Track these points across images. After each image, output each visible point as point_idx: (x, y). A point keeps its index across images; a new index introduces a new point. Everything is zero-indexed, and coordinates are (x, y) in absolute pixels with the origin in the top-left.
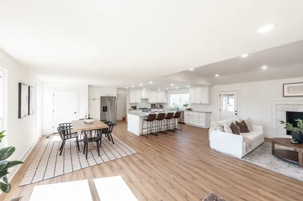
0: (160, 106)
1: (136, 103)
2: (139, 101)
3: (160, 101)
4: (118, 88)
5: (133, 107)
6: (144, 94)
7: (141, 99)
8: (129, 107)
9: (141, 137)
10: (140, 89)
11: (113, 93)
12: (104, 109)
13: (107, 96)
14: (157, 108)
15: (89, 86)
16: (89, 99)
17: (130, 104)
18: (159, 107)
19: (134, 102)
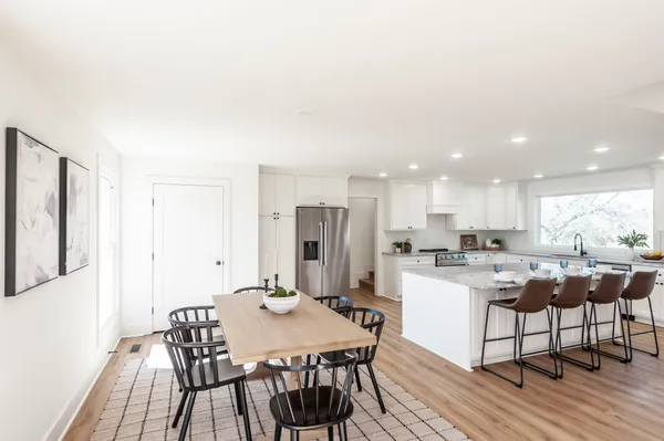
0: (496, 241)
1: (411, 231)
2: (420, 223)
3: (496, 224)
4: (352, 178)
5: (398, 245)
6: (440, 196)
7: (429, 216)
8: (383, 244)
9: (480, 379)
10: (425, 177)
11: (335, 194)
12: (310, 251)
13: (316, 204)
14: (484, 248)
15: (262, 170)
16: (260, 216)
17: (388, 232)
18: (489, 244)
19: (405, 227)
